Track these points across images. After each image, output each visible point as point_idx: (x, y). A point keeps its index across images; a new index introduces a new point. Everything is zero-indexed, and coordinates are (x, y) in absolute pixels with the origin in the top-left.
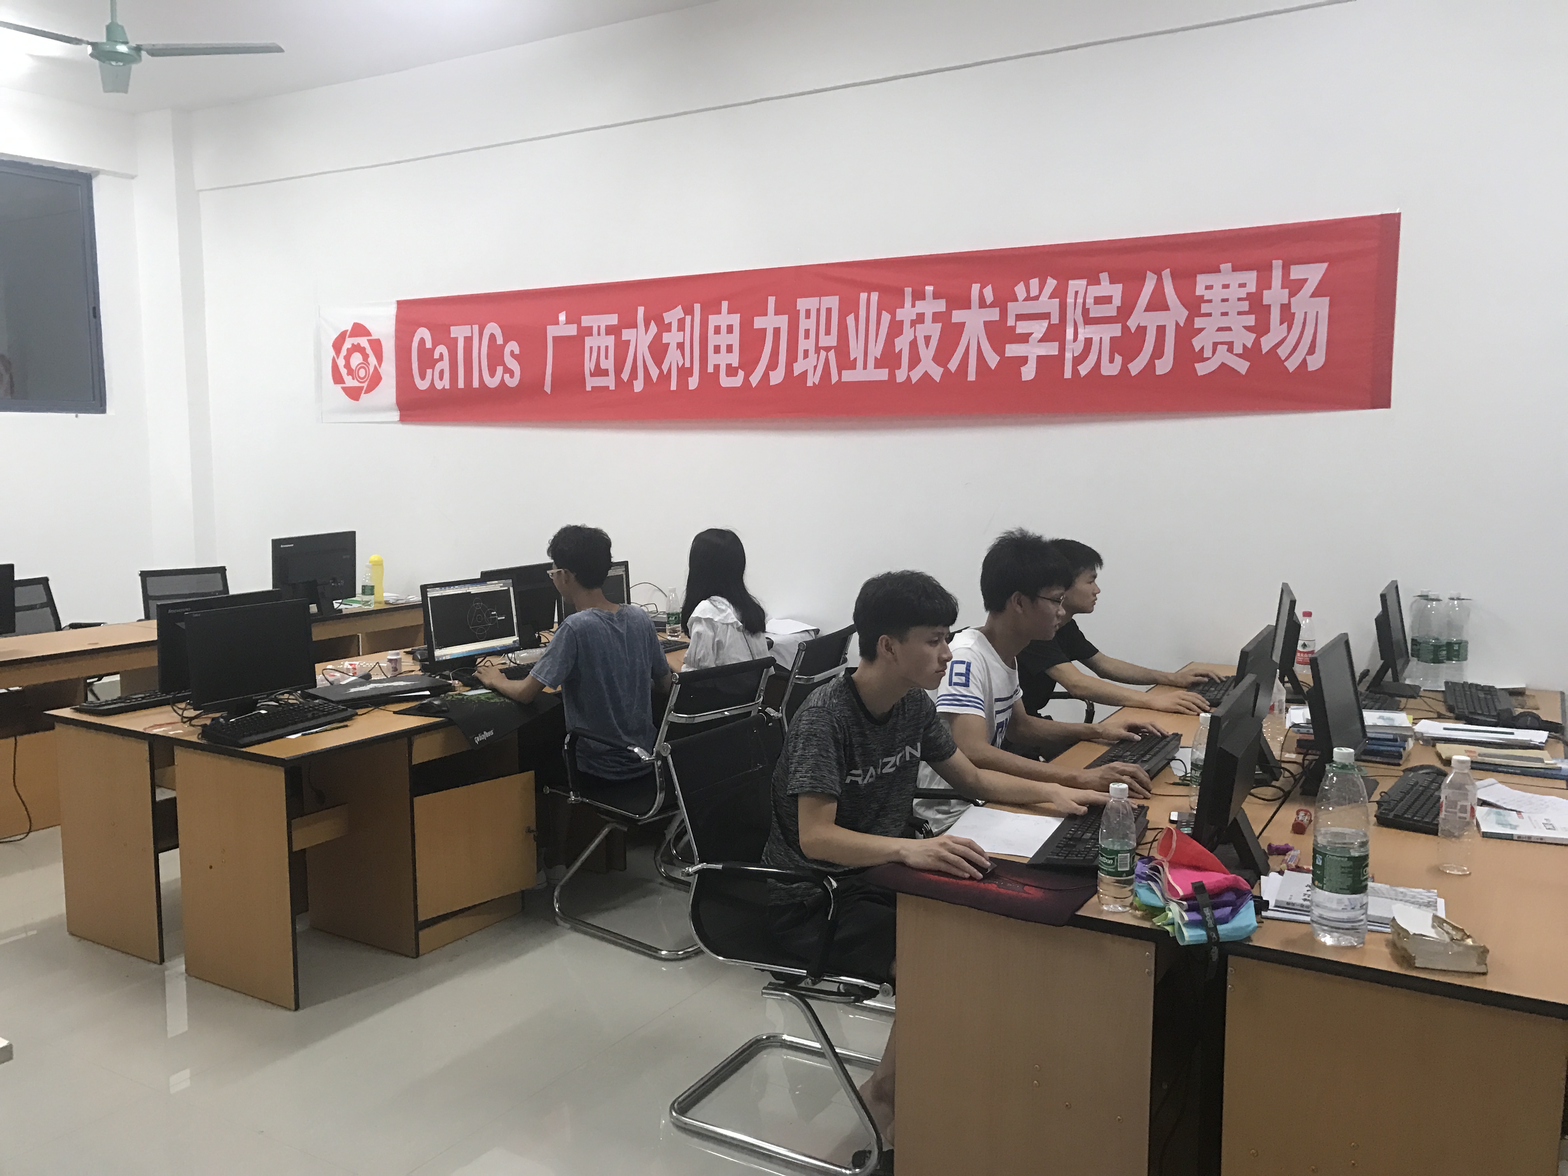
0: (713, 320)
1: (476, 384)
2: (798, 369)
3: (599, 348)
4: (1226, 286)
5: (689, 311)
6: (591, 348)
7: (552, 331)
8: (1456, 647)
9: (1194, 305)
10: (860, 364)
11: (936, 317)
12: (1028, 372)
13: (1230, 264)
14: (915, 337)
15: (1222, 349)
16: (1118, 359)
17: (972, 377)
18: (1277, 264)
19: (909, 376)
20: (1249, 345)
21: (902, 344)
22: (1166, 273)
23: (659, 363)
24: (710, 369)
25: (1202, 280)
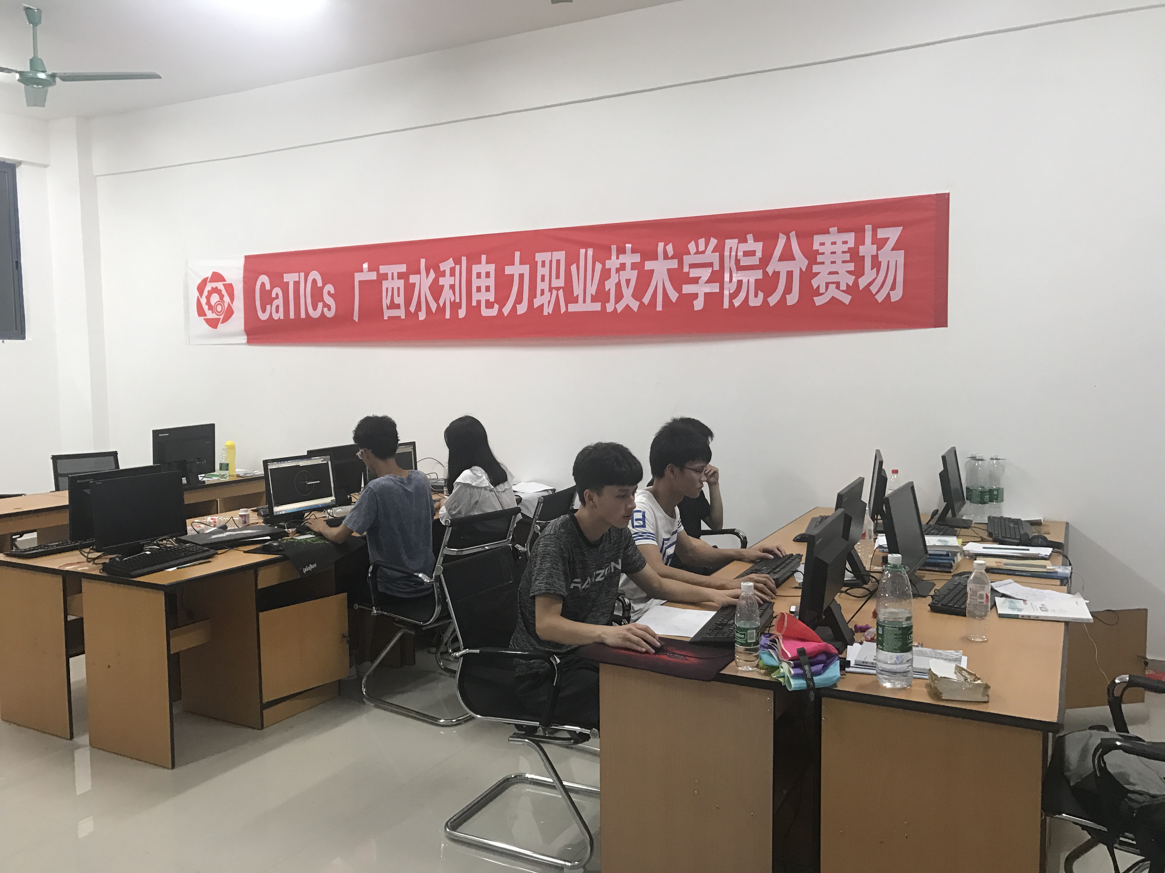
0: (476, 269)
1: (303, 315)
2: (537, 303)
3: (393, 289)
4: (834, 243)
5: (458, 262)
6: (387, 289)
7: (358, 277)
8: (995, 493)
9: (812, 257)
10: (581, 299)
11: (634, 266)
12: (699, 305)
13: (836, 228)
14: (619, 280)
15: (832, 287)
16: (761, 295)
17: (659, 308)
18: (868, 228)
19: (615, 307)
20: (851, 284)
21: (610, 285)
22: (793, 234)
23: (437, 299)
24: (474, 303)
25: (818, 239)
